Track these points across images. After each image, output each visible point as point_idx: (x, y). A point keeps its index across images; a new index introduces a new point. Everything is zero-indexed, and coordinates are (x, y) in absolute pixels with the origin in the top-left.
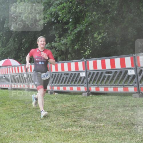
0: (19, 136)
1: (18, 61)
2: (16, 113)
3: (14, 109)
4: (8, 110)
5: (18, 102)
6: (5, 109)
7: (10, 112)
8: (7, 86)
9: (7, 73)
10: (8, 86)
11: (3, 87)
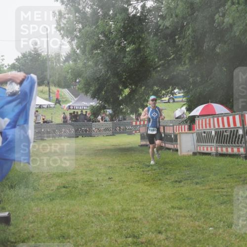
0: (236, 236)
1: (227, 107)
2: (226, 196)
3: (222, 189)
4: (213, 190)
5: (229, 177)
6: (207, 187)
7: (217, 194)
8: (209, 149)
9: (210, 126)
10: (211, 150)
11: (202, 151)
